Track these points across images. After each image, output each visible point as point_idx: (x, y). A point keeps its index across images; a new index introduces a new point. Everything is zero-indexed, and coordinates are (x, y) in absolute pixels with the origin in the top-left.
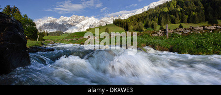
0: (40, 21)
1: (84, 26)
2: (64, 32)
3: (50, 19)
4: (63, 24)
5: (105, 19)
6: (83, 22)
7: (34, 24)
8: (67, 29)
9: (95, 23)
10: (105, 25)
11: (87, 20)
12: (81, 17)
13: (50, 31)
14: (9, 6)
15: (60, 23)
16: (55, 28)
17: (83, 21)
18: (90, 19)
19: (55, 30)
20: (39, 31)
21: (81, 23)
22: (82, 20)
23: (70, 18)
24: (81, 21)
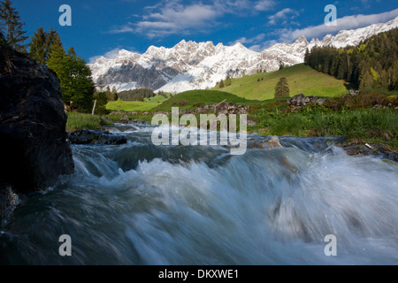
0: (100, 62)
1: (210, 71)
2: (156, 92)
3: (124, 55)
4: (153, 67)
5: (276, 49)
6: (209, 61)
7: (88, 72)
8: (163, 83)
9: (244, 63)
10: (277, 67)
11: (221, 54)
12: (202, 46)
13: (120, 87)
14: (41, 31)
15: (145, 67)
16: (135, 78)
17: (207, 58)
18: (229, 49)
19: (133, 86)
20: (98, 88)
21: (202, 63)
22: (205, 54)
23: (173, 50)
24: (203, 58)
